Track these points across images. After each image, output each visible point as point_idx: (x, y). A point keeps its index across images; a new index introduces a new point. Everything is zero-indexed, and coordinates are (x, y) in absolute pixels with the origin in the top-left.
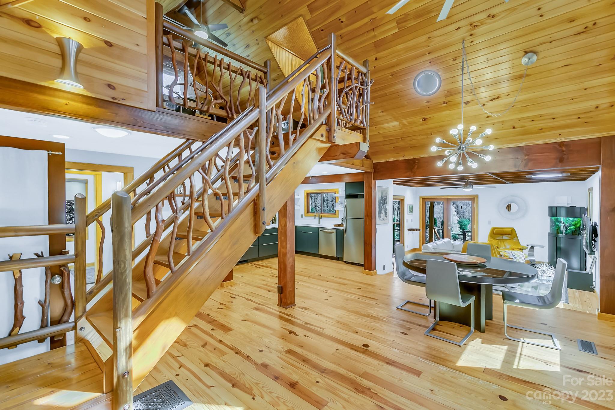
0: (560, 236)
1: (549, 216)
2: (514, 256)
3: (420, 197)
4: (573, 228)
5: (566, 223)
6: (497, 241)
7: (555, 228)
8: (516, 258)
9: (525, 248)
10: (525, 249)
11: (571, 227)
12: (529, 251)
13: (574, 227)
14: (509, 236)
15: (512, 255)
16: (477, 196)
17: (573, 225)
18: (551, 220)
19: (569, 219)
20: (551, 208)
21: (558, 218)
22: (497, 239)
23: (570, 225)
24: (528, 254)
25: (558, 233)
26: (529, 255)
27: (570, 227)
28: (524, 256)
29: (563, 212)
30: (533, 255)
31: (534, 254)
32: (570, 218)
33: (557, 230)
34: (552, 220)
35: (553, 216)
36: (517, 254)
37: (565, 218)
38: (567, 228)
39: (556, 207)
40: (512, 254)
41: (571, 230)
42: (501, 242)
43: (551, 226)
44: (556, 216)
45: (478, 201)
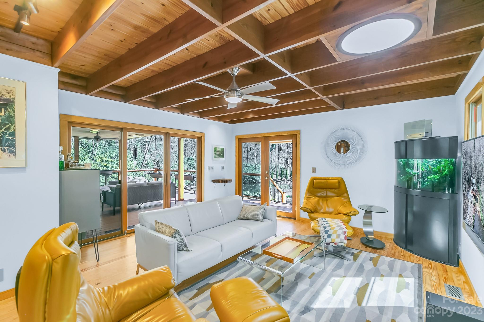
0: (414, 192)
1: (395, 158)
2: (327, 232)
3: (236, 137)
4: (434, 178)
5: (422, 168)
6: (317, 199)
7: (405, 178)
8: (329, 236)
9: (355, 213)
10: (355, 215)
11: (432, 177)
12: (365, 217)
13: (437, 177)
14: (336, 191)
15: (323, 229)
16: (299, 132)
17: (435, 173)
18: (398, 164)
19: (428, 163)
20: (398, 144)
21: (410, 160)
22: (319, 194)
23: (430, 172)
24: (363, 222)
25: (409, 187)
26: (365, 224)
27: (429, 177)
28: (345, 232)
29: (417, 149)
30: (370, 224)
31: (372, 222)
32: (428, 160)
33: (408, 181)
34: (400, 164)
35: (401, 158)
36: (334, 228)
37: (420, 160)
38: (424, 179)
39: (406, 142)
40: (325, 228)
41: (431, 181)
42: (323, 200)
43: (399, 175)
44: (406, 158)
45: (300, 138)
